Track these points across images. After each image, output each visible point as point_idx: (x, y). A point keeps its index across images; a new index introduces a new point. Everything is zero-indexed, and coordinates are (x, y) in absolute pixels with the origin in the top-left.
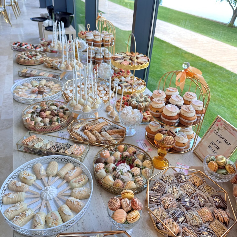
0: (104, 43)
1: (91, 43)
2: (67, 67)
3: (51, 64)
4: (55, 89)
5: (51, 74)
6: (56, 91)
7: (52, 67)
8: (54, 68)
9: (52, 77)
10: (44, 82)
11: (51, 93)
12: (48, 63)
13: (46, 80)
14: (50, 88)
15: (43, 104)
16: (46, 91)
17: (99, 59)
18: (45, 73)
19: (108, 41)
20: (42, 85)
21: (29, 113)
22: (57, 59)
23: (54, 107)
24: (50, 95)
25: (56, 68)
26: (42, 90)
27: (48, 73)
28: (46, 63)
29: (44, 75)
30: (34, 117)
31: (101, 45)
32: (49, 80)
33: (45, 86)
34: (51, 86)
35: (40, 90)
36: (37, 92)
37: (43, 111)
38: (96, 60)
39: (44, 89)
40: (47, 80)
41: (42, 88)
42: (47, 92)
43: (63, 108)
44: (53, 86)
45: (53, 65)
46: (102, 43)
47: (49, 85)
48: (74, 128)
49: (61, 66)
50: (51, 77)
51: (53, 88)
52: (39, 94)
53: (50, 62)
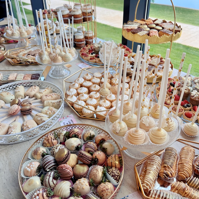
0: (85, 17)
1: (68, 20)
2: (54, 60)
3: (18, 59)
4: (48, 100)
5: (26, 74)
6: (53, 101)
7: (21, 63)
8: (24, 64)
9: (31, 79)
10: (21, 90)
11: (46, 109)
12: (13, 59)
13: (23, 85)
14: (36, 99)
15: (50, 141)
16: (33, 106)
17: (80, 41)
18: (16, 74)
19: (90, 14)
20: (21, 97)
21: (33, 173)
22: (22, 50)
23: (75, 142)
24: (46, 114)
25: (28, 63)
26: (28, 108)
27: (20, 73)
28: (9, 60)
29: (16, 78)
30: (51, 183)
31: (82, 21)
32: (28, 85)
33: (27, 97)
34: (39, 95)
35: (24, 108)
36: (19, 113)
37: (63, 161)
38: (77, 42)
39: (30, 104)
40: (25, 85)
41: (25, 104)
42: (36, 108)
43: (91, 138)
44: (41, 95)
45: (21, 59)
46: (83, 17)
47: (33, 93)
48: (147, 185)
49: (44, 59)
50: (29, 80)
51: (44, 98)
52: (24, 115)
53: (15, 56)
